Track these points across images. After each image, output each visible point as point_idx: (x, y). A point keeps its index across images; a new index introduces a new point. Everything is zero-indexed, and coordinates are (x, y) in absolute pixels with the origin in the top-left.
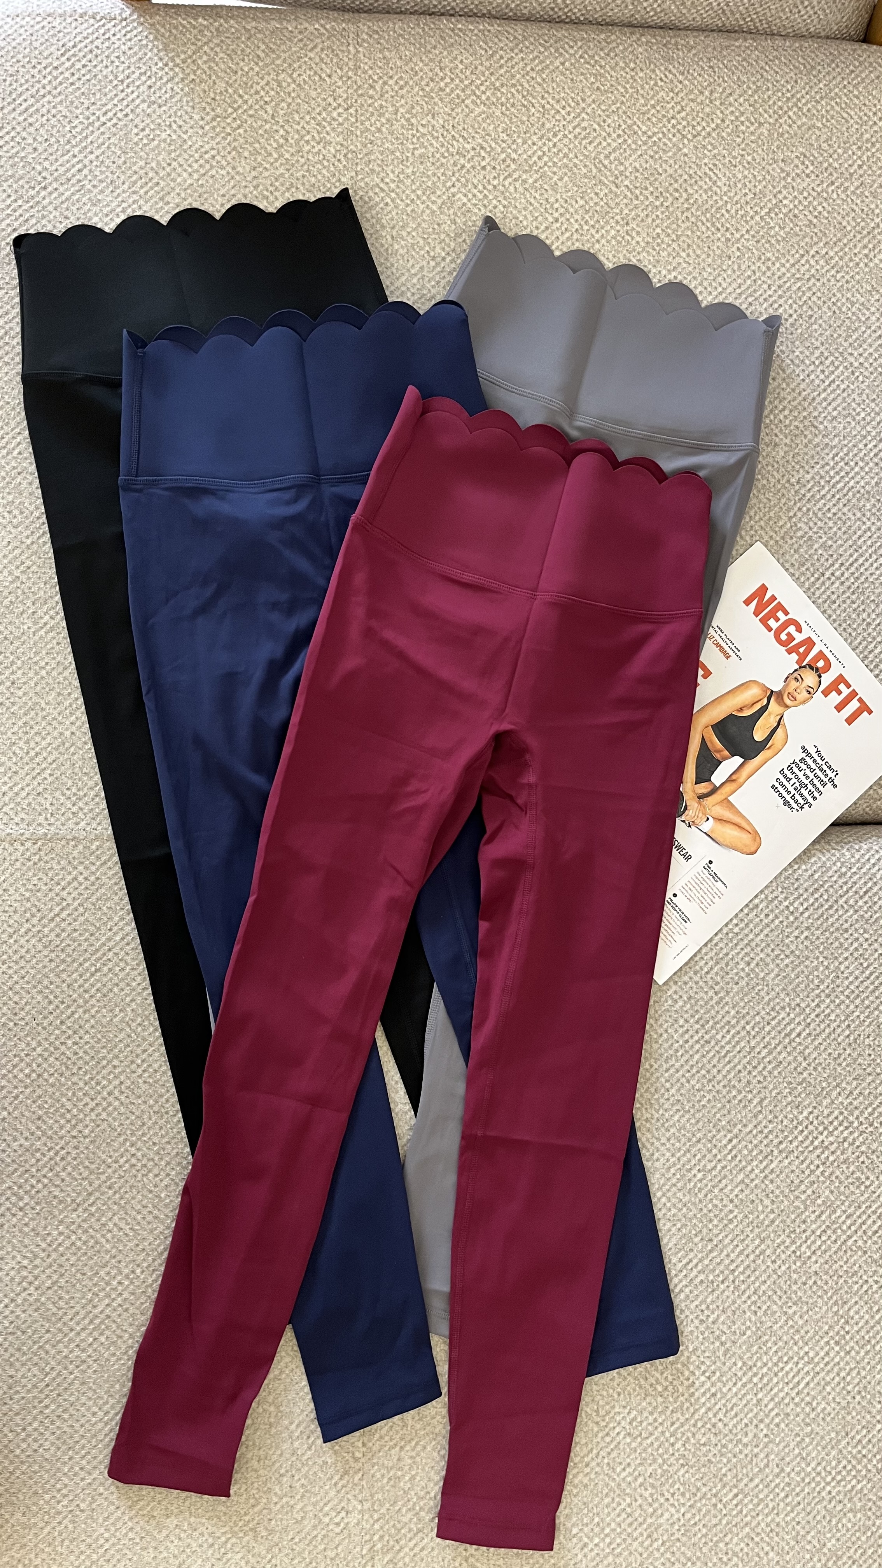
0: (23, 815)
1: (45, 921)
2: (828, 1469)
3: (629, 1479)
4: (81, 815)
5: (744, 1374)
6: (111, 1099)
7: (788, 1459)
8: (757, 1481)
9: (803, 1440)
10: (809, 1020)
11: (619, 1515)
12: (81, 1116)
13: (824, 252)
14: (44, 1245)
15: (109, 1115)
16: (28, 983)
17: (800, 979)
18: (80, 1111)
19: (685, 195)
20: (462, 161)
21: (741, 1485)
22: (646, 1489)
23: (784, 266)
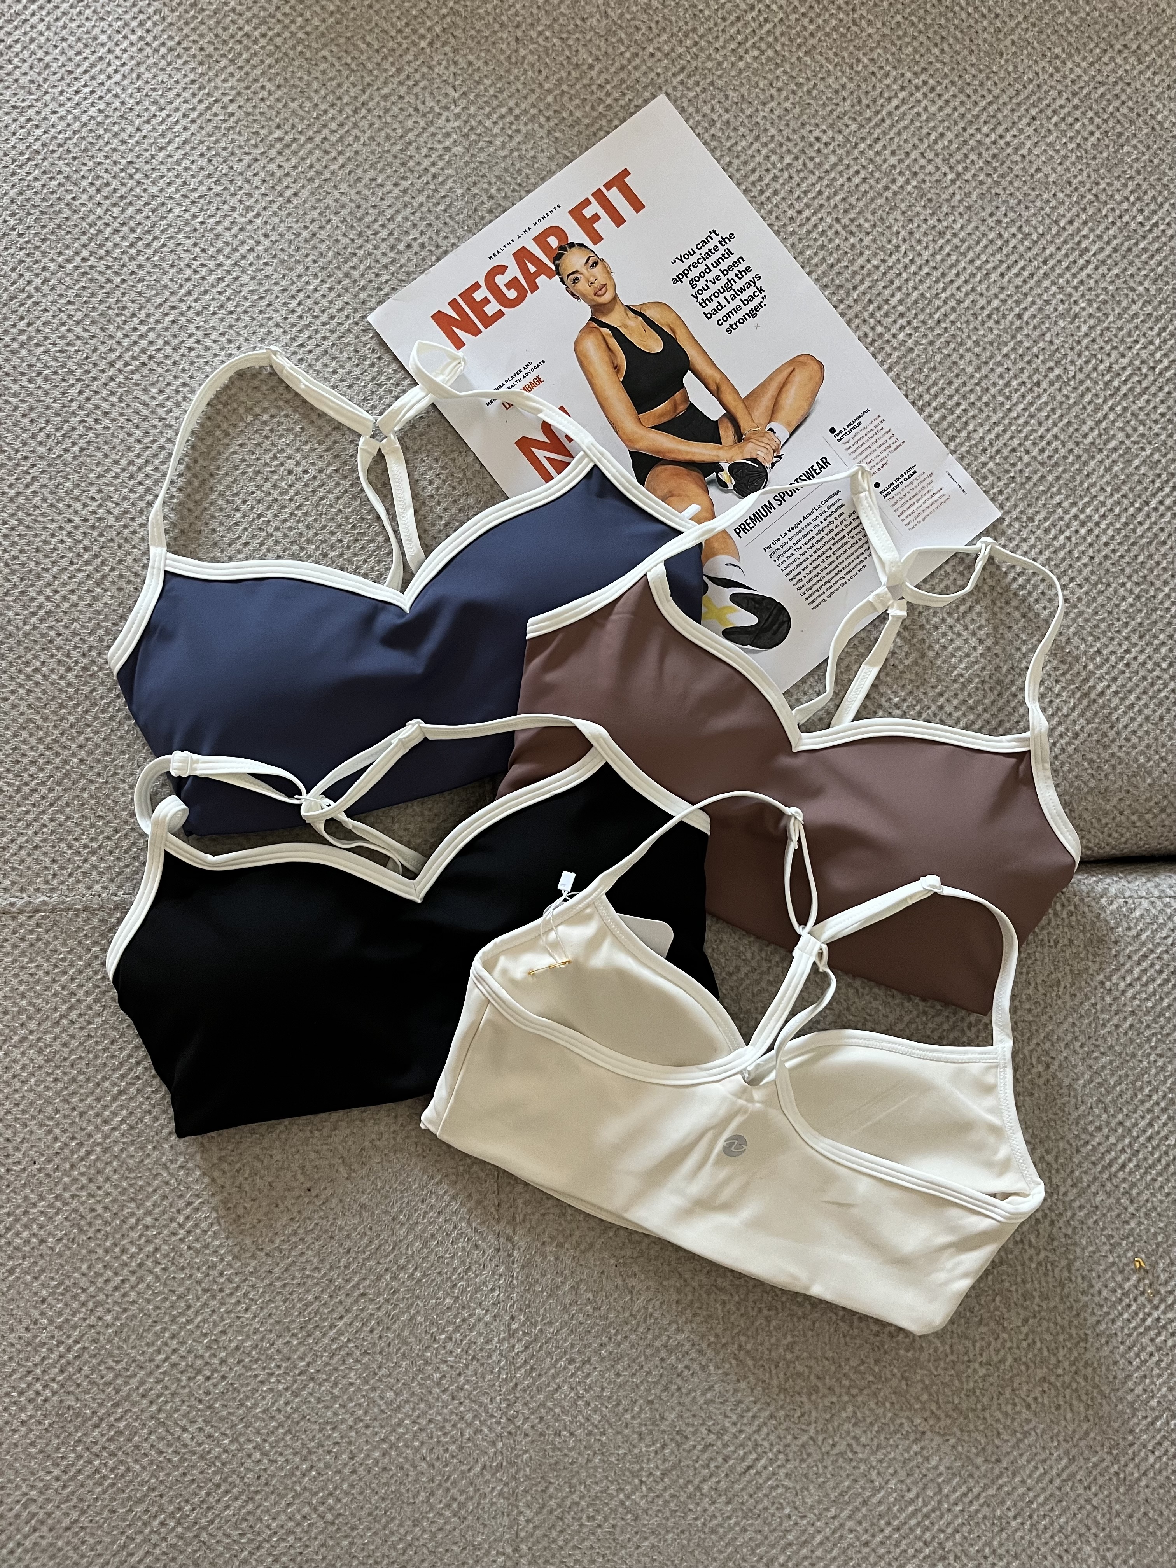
10: (1136, 1146)
16: (24, 1112)
17: (1123, 1086)
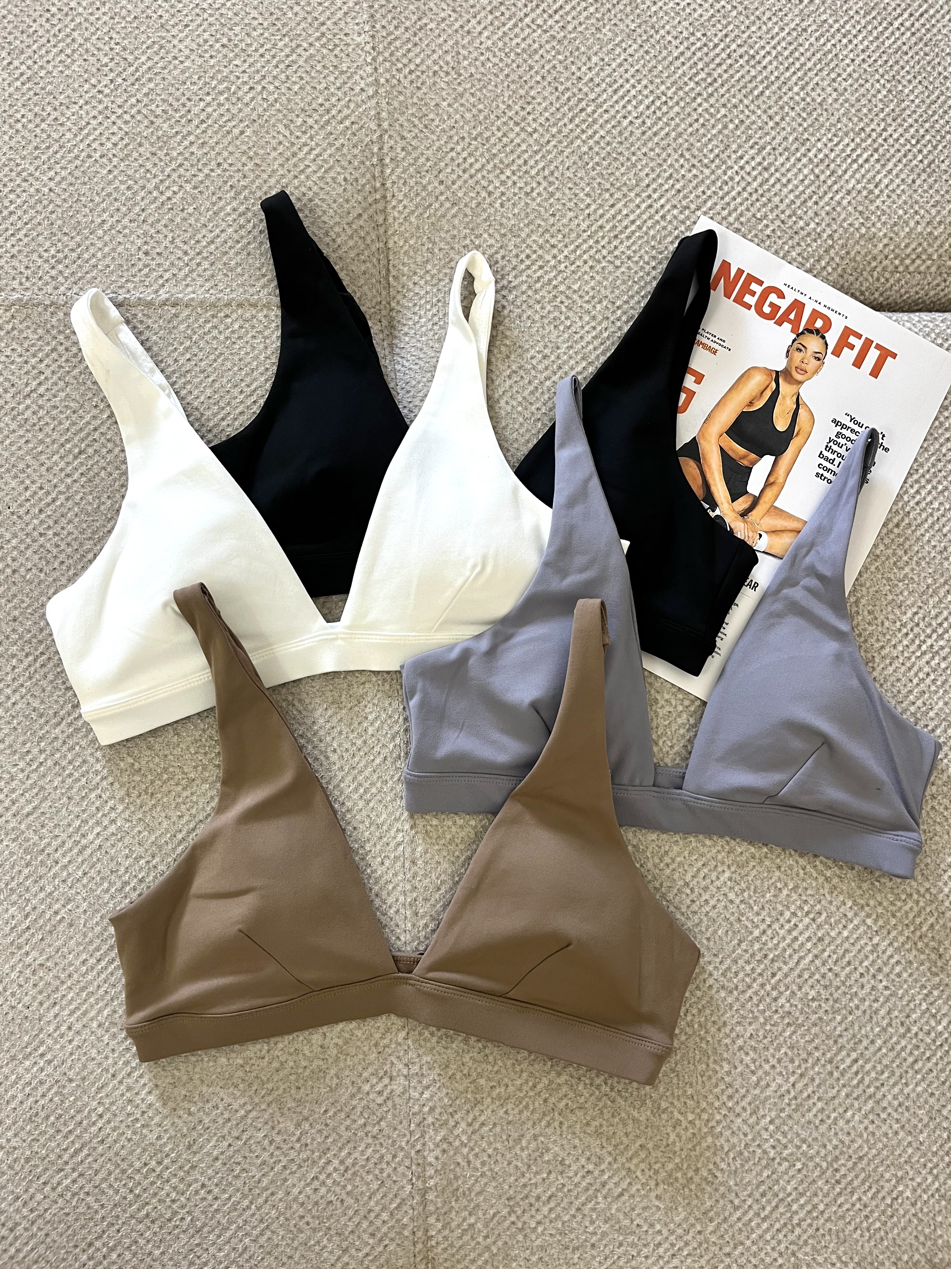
7: (914, 1016)
21: (860, 1049)
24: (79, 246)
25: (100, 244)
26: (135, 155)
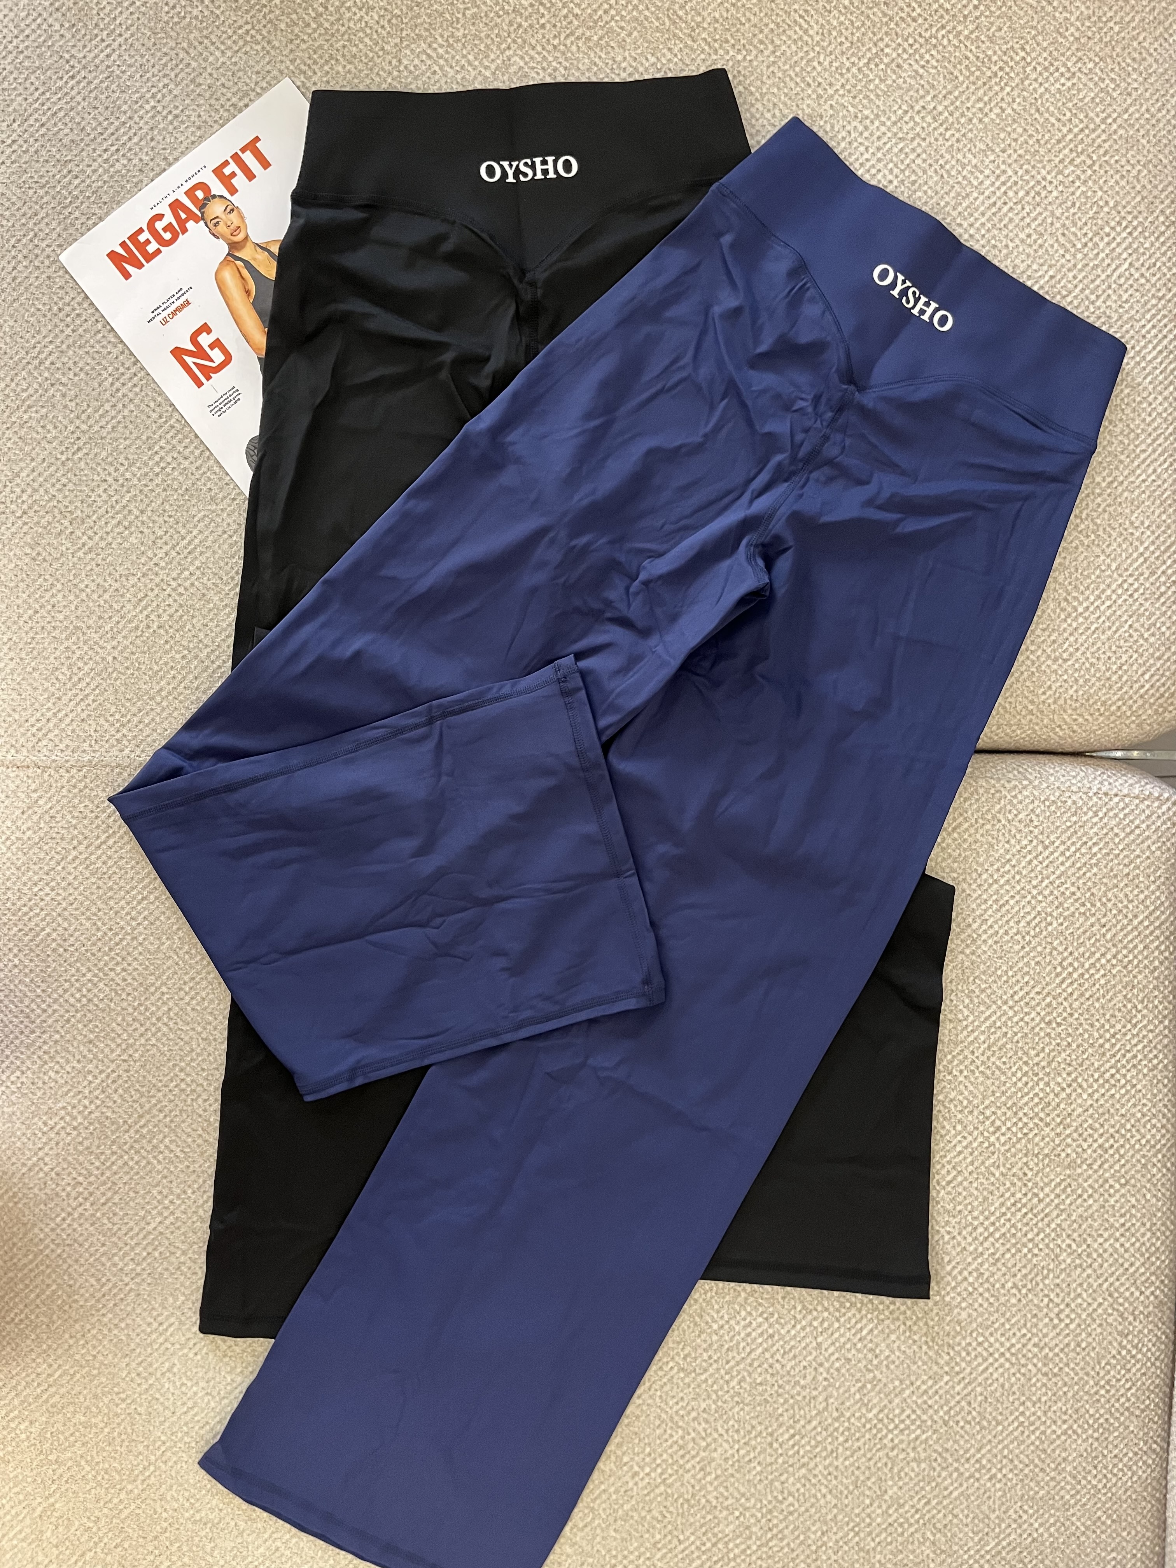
0: (67, 741)
1: (92, 848)
2: (891, 1416)
3: (681, 1413)
4: (125, 742)
5: (804, 1317)
6: (160, 1024)
7: (848, 1404)
8: (814, 1423)
9: (864, 1386)
11: (671, 1447)
12: (131, 1041)
13: (931, 107)
14: (97, 1164)
15: (158, 1040)
18: (130, 1036)
19: (771, 48)
20: (519, 20)
21: (798, 1426)
22: (700, 1424)
23: (883, 124)
24: (140, 711)
25: (159, 710)
26: (189, 626)
